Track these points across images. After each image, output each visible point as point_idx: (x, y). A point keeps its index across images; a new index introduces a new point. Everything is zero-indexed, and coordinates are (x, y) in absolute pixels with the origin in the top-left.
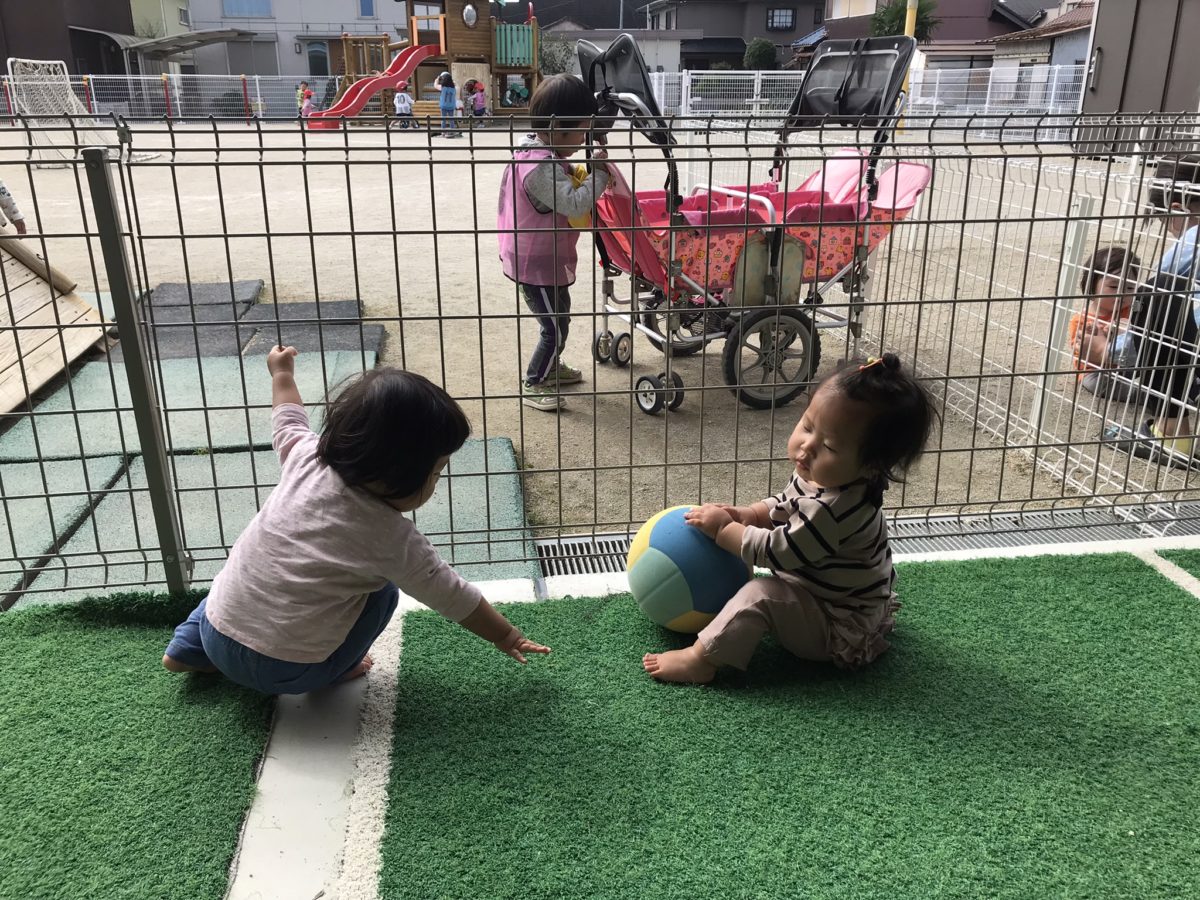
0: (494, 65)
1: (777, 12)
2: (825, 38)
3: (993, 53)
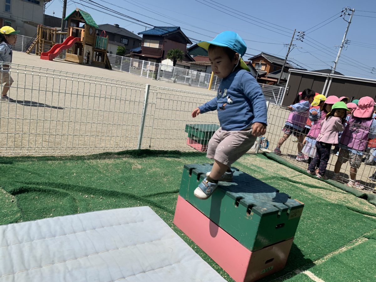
0: (94, 47)
1: (123, 39)
2: (141, 51)
3: (190, 66)
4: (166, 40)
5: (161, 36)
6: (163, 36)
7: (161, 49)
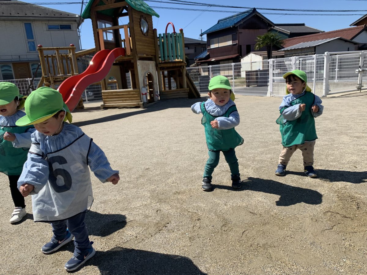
2: (209, 55)
3: (284, 54)
4: (240, 31)
5: (234, 27)
6: (236, 26)
7: (237, 44)
